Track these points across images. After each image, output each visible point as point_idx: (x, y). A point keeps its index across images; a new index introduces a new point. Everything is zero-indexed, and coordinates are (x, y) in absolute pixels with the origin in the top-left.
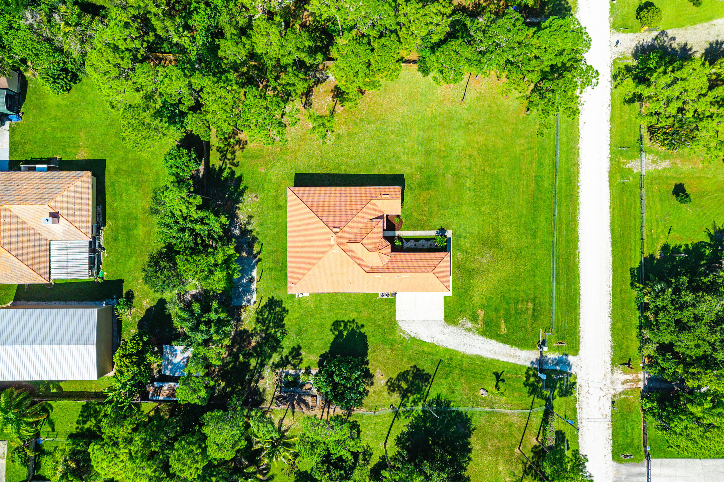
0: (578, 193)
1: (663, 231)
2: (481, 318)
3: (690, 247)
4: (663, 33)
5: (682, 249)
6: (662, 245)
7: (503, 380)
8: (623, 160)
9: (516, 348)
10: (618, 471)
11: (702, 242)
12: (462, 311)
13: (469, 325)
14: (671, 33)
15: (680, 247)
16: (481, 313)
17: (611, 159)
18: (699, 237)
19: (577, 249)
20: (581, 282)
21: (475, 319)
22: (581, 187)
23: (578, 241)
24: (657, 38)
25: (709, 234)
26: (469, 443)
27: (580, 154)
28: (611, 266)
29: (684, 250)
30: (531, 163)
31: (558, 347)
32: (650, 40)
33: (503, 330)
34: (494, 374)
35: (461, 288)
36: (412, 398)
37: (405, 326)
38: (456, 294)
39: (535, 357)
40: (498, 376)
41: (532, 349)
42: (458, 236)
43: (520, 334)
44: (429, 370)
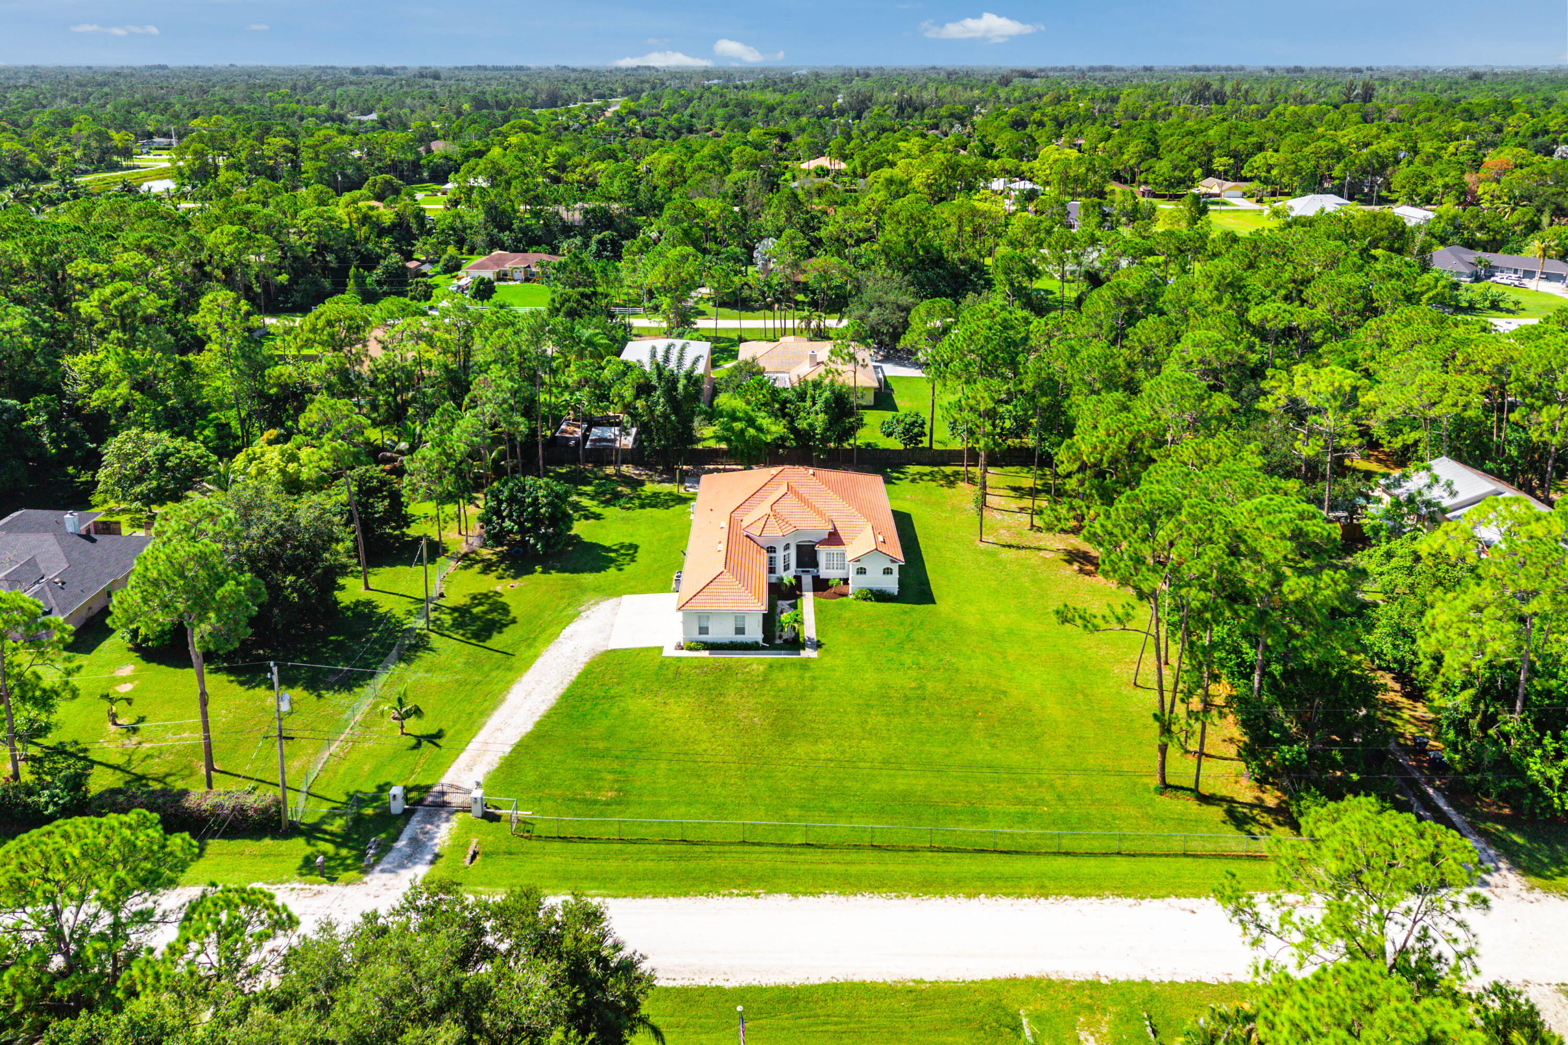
0: (955, 895)
7: (417, 746)
8: (1105, 1023)
9: (496, 766)
12: (620, 679)
17: (1095, 985)
19: (769, 893)
20: (660, 902)
22: (974, 902)
23: (795, 894)
27: (1081, 901)
28: (704, 981)
30: (1019, 801)
31: (466, 846)
34: (439, 734)
35: (677, 673)
36: (447, 619)
37: (608, 605)
38: (664, 665)
39: (455, 799)
40: (434, 738)
41: (478, 793)
42: (805, 665)
43: (530, 776)
44: (497, 640)
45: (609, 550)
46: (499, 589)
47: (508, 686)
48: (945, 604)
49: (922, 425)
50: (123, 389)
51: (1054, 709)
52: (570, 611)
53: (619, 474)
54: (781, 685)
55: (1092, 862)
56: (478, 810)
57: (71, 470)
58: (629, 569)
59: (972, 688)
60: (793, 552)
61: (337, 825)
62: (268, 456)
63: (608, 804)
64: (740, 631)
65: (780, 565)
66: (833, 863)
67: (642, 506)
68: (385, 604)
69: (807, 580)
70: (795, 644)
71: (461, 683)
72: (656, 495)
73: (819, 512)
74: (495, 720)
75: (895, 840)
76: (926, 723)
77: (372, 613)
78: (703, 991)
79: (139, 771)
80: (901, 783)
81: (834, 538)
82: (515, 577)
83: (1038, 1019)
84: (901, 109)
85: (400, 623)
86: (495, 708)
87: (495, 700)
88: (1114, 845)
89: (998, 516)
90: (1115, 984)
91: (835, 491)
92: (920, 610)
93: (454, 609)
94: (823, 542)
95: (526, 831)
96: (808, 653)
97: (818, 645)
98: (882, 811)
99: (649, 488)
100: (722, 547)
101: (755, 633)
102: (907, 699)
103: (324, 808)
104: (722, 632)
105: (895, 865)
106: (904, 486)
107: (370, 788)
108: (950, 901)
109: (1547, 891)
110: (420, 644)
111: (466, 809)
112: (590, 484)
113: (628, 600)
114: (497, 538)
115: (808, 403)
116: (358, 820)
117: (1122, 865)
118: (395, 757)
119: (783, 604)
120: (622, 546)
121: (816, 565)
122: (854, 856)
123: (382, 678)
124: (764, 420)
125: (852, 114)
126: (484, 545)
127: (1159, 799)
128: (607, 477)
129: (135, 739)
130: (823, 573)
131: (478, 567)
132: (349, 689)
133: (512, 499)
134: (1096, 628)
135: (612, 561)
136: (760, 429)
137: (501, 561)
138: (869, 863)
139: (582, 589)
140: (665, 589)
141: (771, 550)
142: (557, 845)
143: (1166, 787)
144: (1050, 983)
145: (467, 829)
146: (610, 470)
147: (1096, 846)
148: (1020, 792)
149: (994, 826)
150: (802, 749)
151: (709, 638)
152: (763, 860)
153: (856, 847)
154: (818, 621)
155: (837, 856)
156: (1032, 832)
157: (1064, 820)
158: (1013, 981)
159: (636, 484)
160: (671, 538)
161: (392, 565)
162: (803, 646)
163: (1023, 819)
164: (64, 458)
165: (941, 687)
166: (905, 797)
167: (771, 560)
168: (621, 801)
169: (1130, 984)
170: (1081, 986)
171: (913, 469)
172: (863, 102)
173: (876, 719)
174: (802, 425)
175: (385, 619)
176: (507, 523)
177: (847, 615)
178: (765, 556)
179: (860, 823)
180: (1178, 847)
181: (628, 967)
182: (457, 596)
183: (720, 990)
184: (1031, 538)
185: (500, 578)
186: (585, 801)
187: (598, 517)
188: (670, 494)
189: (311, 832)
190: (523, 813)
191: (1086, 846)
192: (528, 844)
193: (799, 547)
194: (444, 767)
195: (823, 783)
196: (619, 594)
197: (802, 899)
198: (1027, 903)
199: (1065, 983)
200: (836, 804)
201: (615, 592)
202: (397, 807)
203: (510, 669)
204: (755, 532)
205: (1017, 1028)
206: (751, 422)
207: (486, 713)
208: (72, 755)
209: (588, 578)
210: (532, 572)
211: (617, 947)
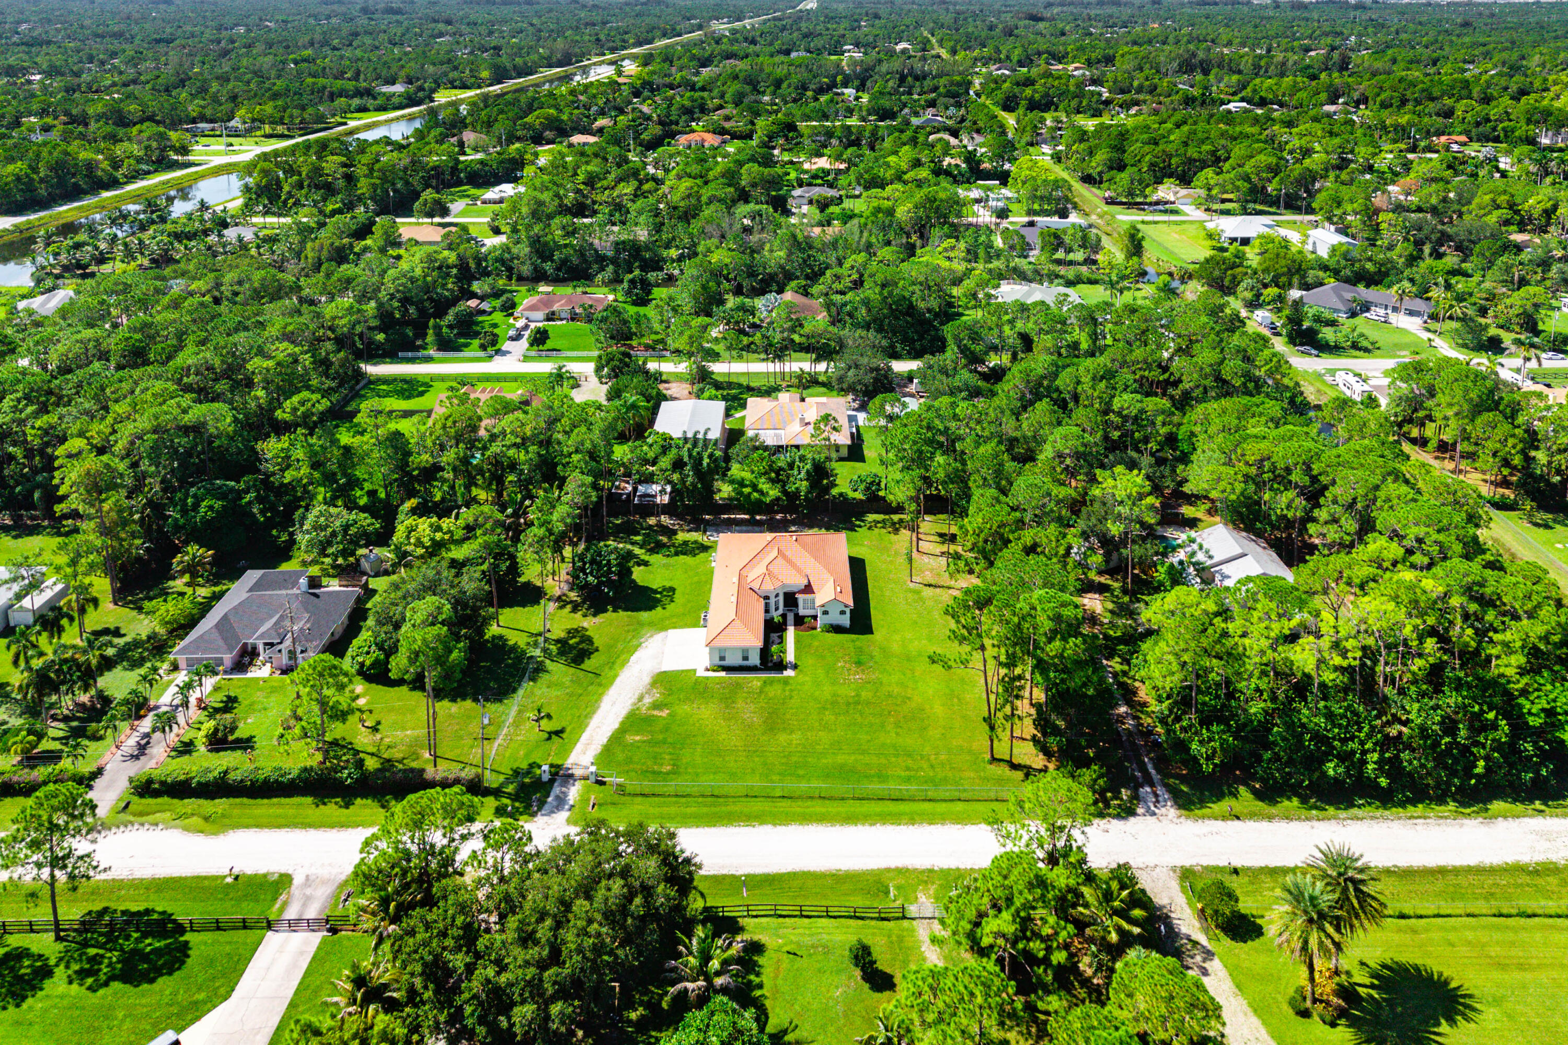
0: (863, 824)
1: (792, 942)
2: (656, 713)
3: (758, 993)
4: (1209, 955)
5: (752, 977)
6: (763, 941)
7: (549, 739)
8: (932, 889)
9: (599, 751)
10: (324, 882)
11: (767, 1018)
12: (670, 692)
13: (648, 700)
14: (1215, 965)
15: (758, 974)
16: (664, 713)
17: (931, 871)
18: (777, 1010)
20: (700, 830)
21: (656, 706)
23: (775, 825)
24: (1196, 943)
25: (785, 1032)
26: (464, 699)
28: (725, 872)
29: (750, 982)
30: (908, 769)
31: (588, 800)
32: (1184, 930)
33: (631, 738)
34: (562, 731)
35: (706, 688)
36: (554, 648)
37: (659, 637)
38: (698, 682)
39: (578, 772)
40: (558, 733)
41: (593, 769)
42: (786, 681)
43: (620, 756)
44: (588, 664)
45: (656, 592)
46: (585, 625)
47: (601, 695)
48: (879, 634)
49: (879, 484)
50: (305, 470)
51: (938, 710)
52: (635, 642)
53: (659, 525)
54: (771, 695)
55: (944, 805)
56: (593, 778)
57: (274, 532)
58: (671, 607)
59: (890, 695)
60: (781, 599)
61: (510, 789)
62: (421, 528)
63: (668, 773)
64: (746, 658)
65: (772, 607)
66: (797, 807)
67: (677, 554)
68: (513, 638)
69: (791, 617)
70: (780, 666)
71: (571, 695)
72: (685, 543)
73: (799, 571)
74: (595, 721)
75: (834, 794)
76: (859, 720)
77: (505, 645)
78: (724, 877)
79: (386, 756)
80: (840, 759)
81: (808, 589)
82: (595, 615)
83: (898, 888)
84: (902, 79)
85: (524, 652)
86: (594, 712)
87: (593, 707)
88: (956, 795)
89: (926, 559)
90: (942, 870)
91: (810, 553)
92: (862, 640)
93: (558, 641)
94: (803, 592)
95: (621, 790)
96: (789, 673)
97: (795, 667)
98: (828, 776)
99: (681, 537)
100: (734, 599)
101: (755, 660)
102: (848, 704)
103: (502, 778)
104: (734, 660)
105: (833, 808)
106: (862, 532)
107: (524, 766)
108: (860, 827)
109: (1187, 817)
110: (540, 669)
111: (585, 778)
112: (638, 534)
113: (672, 632)
114: (584, 588)
115: (795, 472)
116: (522, 787)
117: (960, 806)
118: (537, 745)
119: (774, 636)
120: (665, 589)
121: (797, 606)
122: (809, 803)
123: (521, 692)
124: (764, 486)
125: (857, 83)
126: (571, 590)
127: (989, 767)
128: (650, 527)
129: (378, 736)
130: (802, 612)
131: (569, 607)
132: (500, 701)
133: (592, 562)
134: (950, 667)
135: (659, 601)
136: (761, 492)
137: (584, 602)
138: (818, 807)
139: (641, 624)
140: (696, 625)
141: (766, 598)
142: (640, 799)
143: (994, 760)
144: (907, 870)
145: (587, 790)
146: (652, 521)
147: (947, 795)
148: (910, 763)
149: (892, 785)
150: (782, 738)
151: (727, 663)
152: (757, 806)
153: (811, 798)
154: (797, 649)
155: (800, 803)
156: (913, 788)
157: (931, 781)
158: (888, 870)
159: (671, 533)
160: (699, 582)
161: (511, 606)
162: (785, 668)
163: (908, 780)
164: (270, 524)
165: (870, 695)
166: (841, 767)
167: (767, 605)
168: (675, 771)
169: (949, 870)
170: (924, 871)
171: (871, 517)
172: (866, 70)
173: (829, 717)
174: (791, 488)
175: (514, 648)
176: (590, 578)
177: (816, 644)
178: (762, 602)
179: (814, 784)
180: (992, 795)
181: (688, 861)
182: (558, 632)
183: (733, 876)
184: (945, 580)
185: (585, 616)
186: (654, 772)
187: (646, 564)
188: (696, 542)
189: (496, 793)
190: (620, 780)
191: (942, 795)
192: (623, 799)
193: (786, 594)
194: (567, 752)
195: (794, 759)
196: (665, 629)
197: (779, 828)
198: (903, 828)
199: (915, 870)
200: (801, 772)
201: (662, 627)
202: (546, 777)
203: (600, 685)
204: (756, 586)
205: (887, 893)
206: (755, 487)
207: (589, 716)
208: (343, 747)
209: (644, 615)
210: (606, 611)
211: (682, 851)
